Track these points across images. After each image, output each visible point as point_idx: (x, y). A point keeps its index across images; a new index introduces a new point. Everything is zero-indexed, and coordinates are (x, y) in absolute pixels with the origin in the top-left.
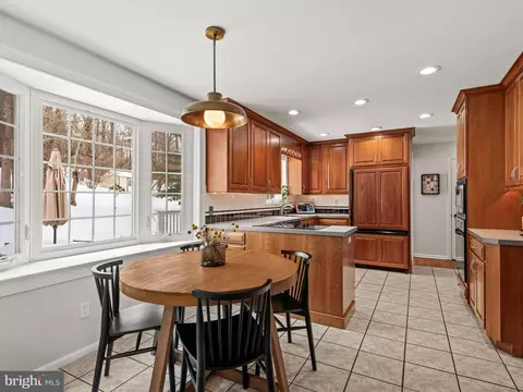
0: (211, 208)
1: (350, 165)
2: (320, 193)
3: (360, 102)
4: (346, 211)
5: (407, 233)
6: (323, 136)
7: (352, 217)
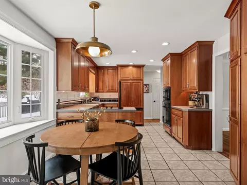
0: (59, 100)
1: (119, 79)
2: (103, 92)
3: (134, 52)
4: (117, 101)
5: (142, 109)
6: (107, 64)
7: (120, 103)
